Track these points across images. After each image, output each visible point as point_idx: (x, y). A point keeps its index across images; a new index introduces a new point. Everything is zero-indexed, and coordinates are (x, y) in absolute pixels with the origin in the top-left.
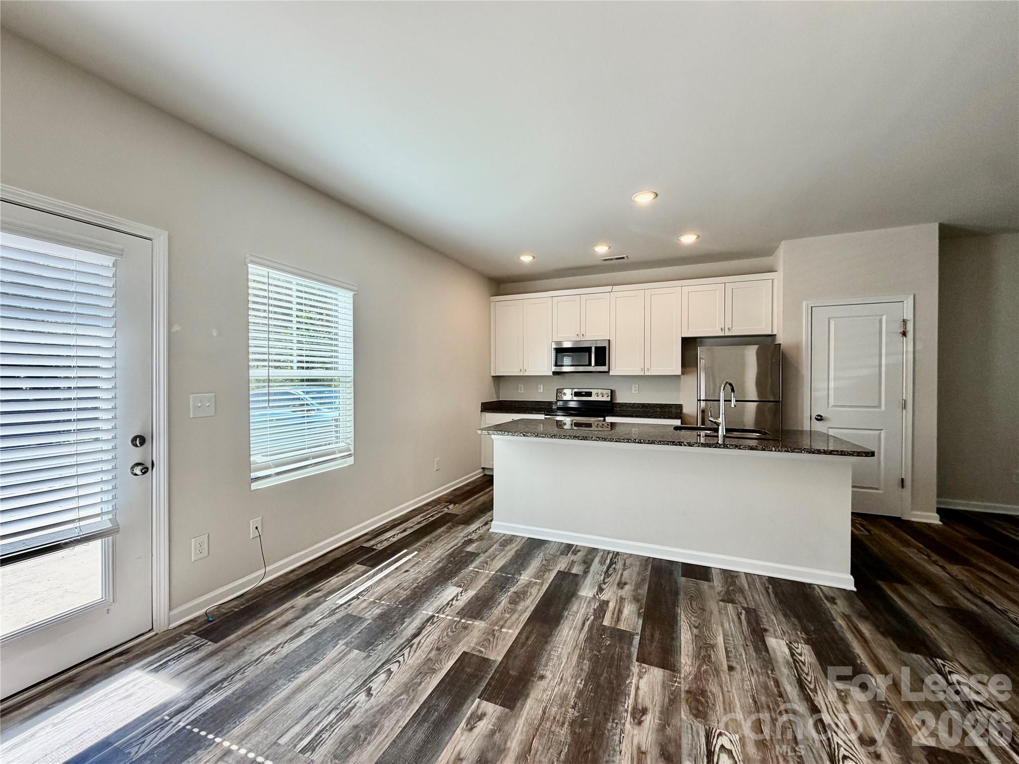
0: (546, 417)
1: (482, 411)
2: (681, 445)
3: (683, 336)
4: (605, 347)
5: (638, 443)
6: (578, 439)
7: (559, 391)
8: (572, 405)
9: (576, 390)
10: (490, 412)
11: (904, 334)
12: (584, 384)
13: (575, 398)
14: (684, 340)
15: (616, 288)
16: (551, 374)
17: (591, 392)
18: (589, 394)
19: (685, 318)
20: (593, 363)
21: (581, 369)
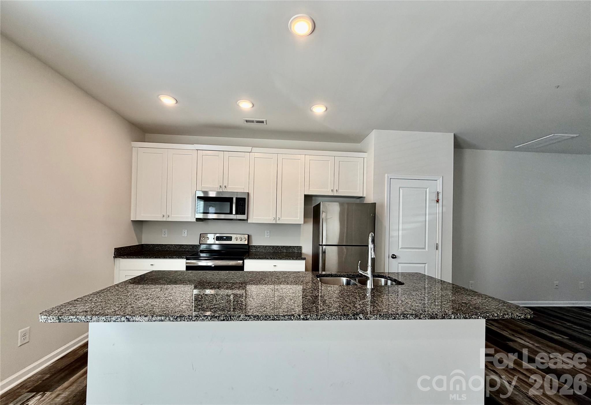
0: (188, 261)
1: (115, 257)
2: (357, 319)
3: (306, 193)
4: (245, 199)
5: (303, 319)
6: (219, 320)
7: (203, 236)
8: (215, 248)
9: (218, 235)
10: (125, 258)
11: (438, 201)
12: (225, 229)
13: (217, 242)
14: (306, 197)
15: (255, 149)
16: (195, 220)
17: (232, 237)
18: (230, 239)
19: (307, 179)
20: (234, 212)
21: (222, 216)
